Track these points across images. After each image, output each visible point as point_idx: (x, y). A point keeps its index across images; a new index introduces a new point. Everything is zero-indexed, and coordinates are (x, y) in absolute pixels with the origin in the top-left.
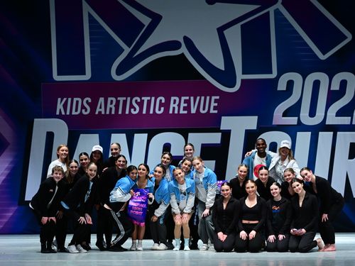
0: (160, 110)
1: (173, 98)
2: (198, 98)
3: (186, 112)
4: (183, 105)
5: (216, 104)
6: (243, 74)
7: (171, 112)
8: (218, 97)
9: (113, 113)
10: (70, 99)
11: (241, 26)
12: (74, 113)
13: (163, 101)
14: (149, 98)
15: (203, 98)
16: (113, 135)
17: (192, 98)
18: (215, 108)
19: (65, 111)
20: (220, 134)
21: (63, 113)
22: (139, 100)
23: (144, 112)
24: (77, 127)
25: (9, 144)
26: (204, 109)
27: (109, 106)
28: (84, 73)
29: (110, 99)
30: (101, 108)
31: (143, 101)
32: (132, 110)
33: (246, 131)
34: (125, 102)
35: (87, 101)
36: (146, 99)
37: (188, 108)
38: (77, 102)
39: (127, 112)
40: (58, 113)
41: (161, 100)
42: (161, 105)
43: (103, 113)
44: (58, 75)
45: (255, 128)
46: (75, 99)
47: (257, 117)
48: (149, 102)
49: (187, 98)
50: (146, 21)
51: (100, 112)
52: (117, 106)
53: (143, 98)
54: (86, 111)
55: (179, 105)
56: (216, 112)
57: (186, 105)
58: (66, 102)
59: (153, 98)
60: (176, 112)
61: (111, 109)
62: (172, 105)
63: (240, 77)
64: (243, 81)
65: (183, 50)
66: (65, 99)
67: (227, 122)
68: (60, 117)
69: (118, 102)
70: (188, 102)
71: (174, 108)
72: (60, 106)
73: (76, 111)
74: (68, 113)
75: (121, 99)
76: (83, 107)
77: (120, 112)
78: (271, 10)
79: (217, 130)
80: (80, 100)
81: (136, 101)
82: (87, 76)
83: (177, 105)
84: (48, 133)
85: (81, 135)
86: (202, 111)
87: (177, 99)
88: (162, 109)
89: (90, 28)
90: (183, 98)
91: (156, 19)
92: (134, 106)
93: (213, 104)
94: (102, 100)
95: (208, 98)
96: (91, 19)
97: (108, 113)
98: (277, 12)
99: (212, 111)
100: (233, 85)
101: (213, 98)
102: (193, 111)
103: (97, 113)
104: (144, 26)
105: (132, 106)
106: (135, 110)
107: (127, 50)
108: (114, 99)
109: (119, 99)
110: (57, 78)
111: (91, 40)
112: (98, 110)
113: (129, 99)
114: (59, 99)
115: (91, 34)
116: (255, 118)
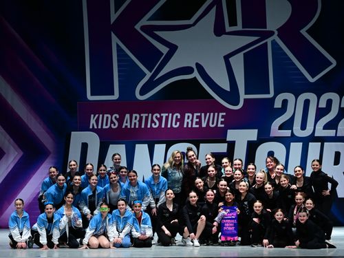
0: (176, 124)
1: (187, 115)
2: (208, 114)
3: (198, 126)
4: (195, 120)
5: (223, 120)
6: (246, 94)
7: (185, 126)
8: (224, 114)
9: (137, 127)
10: (101, 116)
11: (244, 54)
12: (104, 127)
13: (179, 117)
14: (167, 115)
15: (212, 114)
16: (137, 145)
17: (203, 114)
18: (222, 123)
19: (97, 126)
20: (226, 144)
21: (96, 127)
22: (159, 116)
23: (163, 126)
24: (107, 138)
25: (50, 153)
26: (213, 124)
27: (134, 121)
28: (113, 94)
29: (134, 115)
30: (127, 122)
31: (162, 117)
32: (153, 124)
33: (248, 142)
34: (147, 118)
35: (116, 117)
36: (164, 115)
37: (199, 123)
38: (107, 118)
39: (149, 126)
40: (91, 127)
41: (177, 116)
42: (177, 120)
43: (129, 127)
44: (92, 95)
45: (256, 139)
46: (106, 116)
47: (257, 130)
48: (167, 118)
49: (199, 114)
50: (164, 50)
51: (126, 126)
52: (140, 121)
53: (162, 115)
54: (115, 125)
55: (192, 121)
56: (223, 126)
57: (198, 120)
58: (98, 117)
59: (170, 115)
60: (190, 126)
61: (135, 123)
62: (186, 120)
63: (243, 96)
64: (245, 100)
65: (196, 74)
66: (97, 115)
67: (232, 135)
68: (93, 130)
69: (141, 118)
70: (199, 117)
71: (188, 123)
72: (93, 121)
73: (106, 125)
74: (100, 127)
75: (144, 115)
76: (112, 122)
77: (143, 126)
78: (269, 41)
79: (224, 141)
80: (109, 116)
81: (156, 117)
82: (116, 96)
83: (190, 120)
84: (83, 144)
85: (111, 145)
86: (211, 125)
87: (190, 115)
88: (178, 123)
89: (118, 56)
90: (196, 115)
91: (173, 49)
92: (154, 121)
93: (221, 120)
94: (128, 116)
95: (216, 114)
96: (119, 49)
97: (133, 127)
98: (274, 43)
99: (219, 125)
100: (237, 103)
101: (221, 114)
102: (204, 125)
103: (124, 127)
104: (163, 54)
105: (152, 121)
106: (155, 124)
107: (149, 75)
108: (138, 116)
109: (142, 115)
110: (90, 97)
111: (119, 66)
112: (125, 124)
113: (150, 115)
114: (92, 116)
115: (119, 61)
116: (256, 131)
